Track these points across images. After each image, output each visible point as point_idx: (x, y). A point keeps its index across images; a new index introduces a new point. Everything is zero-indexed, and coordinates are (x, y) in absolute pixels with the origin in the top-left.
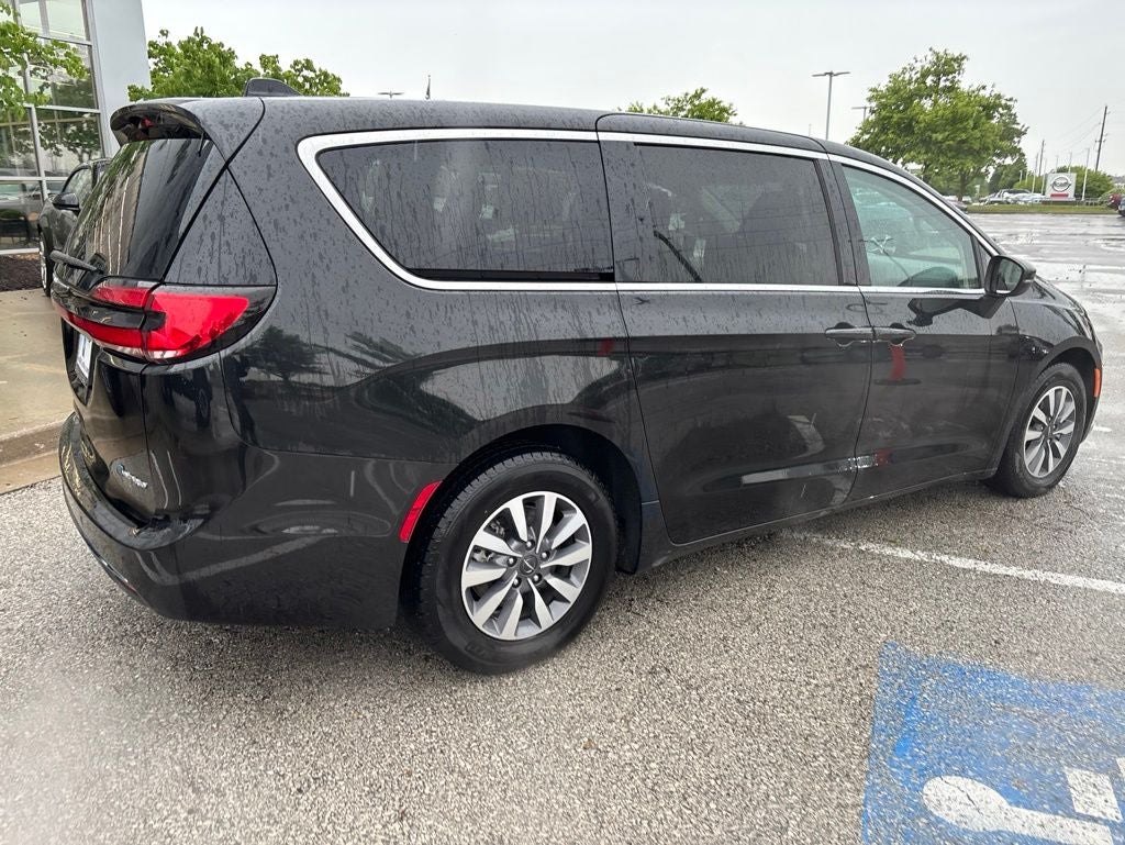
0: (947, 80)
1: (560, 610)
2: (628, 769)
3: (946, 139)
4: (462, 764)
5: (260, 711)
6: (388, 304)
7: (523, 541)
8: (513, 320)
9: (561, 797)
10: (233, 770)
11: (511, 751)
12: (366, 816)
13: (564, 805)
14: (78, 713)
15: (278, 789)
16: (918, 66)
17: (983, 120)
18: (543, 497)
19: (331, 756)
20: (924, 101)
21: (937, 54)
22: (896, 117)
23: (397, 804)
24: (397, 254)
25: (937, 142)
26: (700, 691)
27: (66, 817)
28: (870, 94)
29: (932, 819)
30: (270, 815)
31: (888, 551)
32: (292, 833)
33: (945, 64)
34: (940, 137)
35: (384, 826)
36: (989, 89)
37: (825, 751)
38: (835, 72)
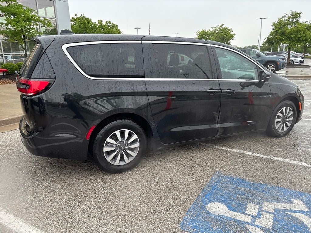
0: (296, 20)
1: (131, 159)
2: (137, 196)
3: (295, 37)
4: (98, 192)
5: (57, 178)
6: (82, 83)
7: (120, 141)
8: (115, 87)
9: (118, 201)
10: (46, 190)
11: (111, 190)
12: (72, 201)
13: (118, 202)
14: (17, 177)
15: (55, 194)
16: (287, 16)
17: (307, 31)
18: (125, 130)
19: (69, 189)
20: (289, 26)
21: (293, 12)
22: (280, 31)
23: (80, 199)
24: (86, 71)
25: (292, 38)
26: (163, 180)
27: (7, 197)
28: (273, 24)
29: (206, 211)
30: (51, 200)
31: (230, 150)
32: (54, 204)
33: (295, 15)
34: (293, 36)
35: (75, 204)
36: (309, 22)
37: (187, 195)
38: (263, 18)
